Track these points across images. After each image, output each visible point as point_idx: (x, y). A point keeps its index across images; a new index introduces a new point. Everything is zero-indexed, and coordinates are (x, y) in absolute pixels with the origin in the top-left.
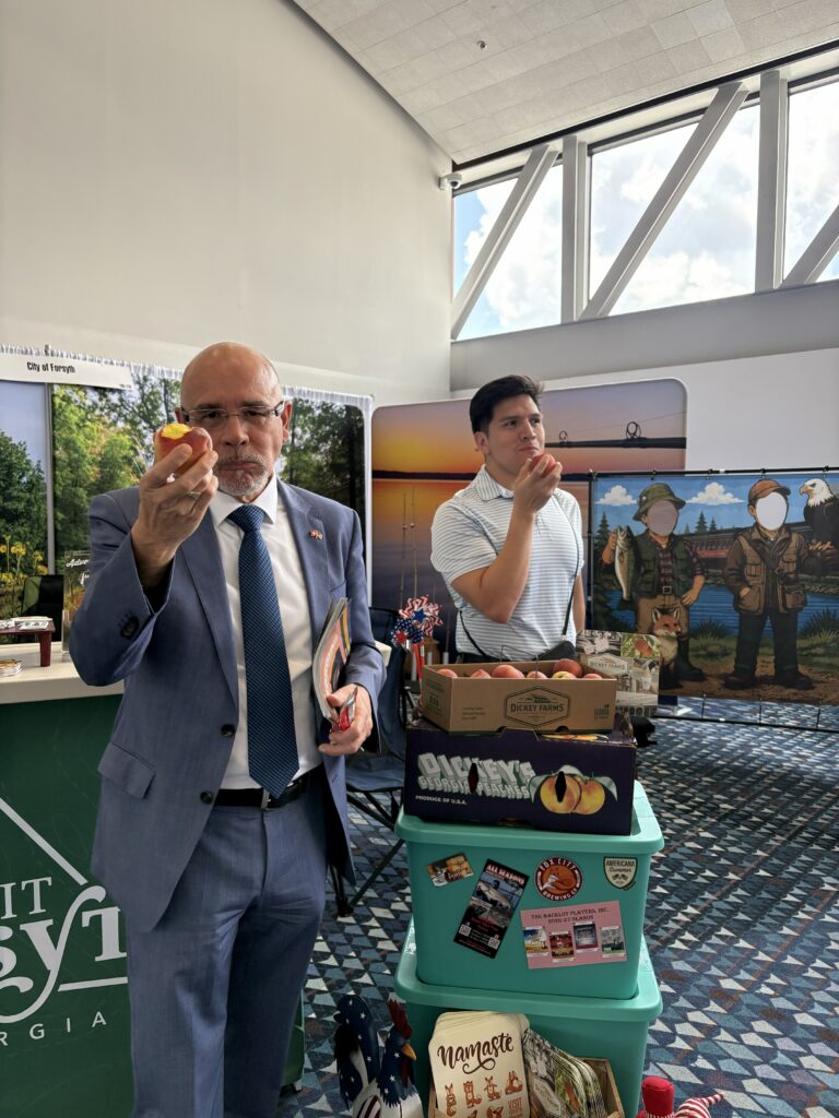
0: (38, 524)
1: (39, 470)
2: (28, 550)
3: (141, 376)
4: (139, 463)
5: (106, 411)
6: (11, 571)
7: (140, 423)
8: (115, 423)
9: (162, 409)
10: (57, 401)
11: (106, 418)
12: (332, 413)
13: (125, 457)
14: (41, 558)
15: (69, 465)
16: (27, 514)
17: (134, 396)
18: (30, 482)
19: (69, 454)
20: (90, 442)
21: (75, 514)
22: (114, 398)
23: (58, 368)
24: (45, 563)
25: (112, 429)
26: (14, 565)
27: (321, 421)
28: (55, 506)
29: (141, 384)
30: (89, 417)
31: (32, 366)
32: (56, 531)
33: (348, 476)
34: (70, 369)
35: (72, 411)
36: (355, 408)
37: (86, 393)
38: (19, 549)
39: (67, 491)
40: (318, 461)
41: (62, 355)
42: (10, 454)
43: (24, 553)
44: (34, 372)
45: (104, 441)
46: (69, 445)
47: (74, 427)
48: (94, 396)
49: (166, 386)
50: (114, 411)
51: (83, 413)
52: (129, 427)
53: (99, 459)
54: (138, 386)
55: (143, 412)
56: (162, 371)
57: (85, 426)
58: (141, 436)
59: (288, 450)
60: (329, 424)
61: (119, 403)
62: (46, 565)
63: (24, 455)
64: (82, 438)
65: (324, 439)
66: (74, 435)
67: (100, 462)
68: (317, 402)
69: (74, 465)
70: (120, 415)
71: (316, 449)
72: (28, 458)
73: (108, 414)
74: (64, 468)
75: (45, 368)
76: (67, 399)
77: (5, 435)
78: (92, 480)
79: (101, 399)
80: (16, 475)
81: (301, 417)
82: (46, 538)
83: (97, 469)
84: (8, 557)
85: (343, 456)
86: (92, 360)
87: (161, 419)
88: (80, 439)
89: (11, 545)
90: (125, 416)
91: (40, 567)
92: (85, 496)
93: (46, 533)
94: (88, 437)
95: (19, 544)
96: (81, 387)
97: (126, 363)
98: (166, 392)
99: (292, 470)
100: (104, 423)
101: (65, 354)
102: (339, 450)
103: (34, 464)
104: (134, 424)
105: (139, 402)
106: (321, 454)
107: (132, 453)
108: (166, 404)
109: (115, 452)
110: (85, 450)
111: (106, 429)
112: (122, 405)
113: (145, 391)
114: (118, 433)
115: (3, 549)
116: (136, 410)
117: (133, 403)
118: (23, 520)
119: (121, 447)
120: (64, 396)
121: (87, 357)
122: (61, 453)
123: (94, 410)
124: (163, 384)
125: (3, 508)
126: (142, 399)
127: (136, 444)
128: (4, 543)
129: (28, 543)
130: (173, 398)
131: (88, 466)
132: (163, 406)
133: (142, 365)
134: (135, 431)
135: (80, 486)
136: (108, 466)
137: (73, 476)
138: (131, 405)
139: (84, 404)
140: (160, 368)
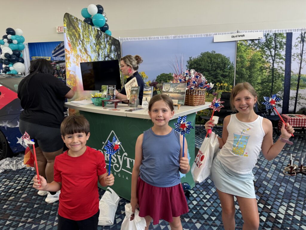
0: (231, 78)
1: (233, 64)
2: (228, 85)
3: (266, 34)
4: (264, 60)
5: (253, 46)
6: (223, 90)
7: (265, 48)
8: (256, 49)
9: (273, 43)
10: (239, 45)
11: (253, 48)
13: (259, 59)
14: (231, 87)
15: (241, 62)
16: (228, 76)
17: (263, 40)
18: (230, 67)
19: (241, 59)
20: (247, 55)
21: (241, 75)
22: (256, 42)
23: (240, 36)
25: (255, 51)
26: (224, 88)
28: (236, 73)
29: (266, 36)
30: (248, 48)
31: (233, 37)
32: (236, 80)
34: (244, 35)
35: (242, 47)
37: (247, 41)
38: (226, 84)
39: (240, 69)
41: (242, 32)
42: (225, 60)
43: (227, 85)
44: (233, 38)
45: (252, 54)
46: (241, 57)
47: (243, 52)
48: (250, 42)
49: (275, 36)
50: (256, 45)
51: (246, 47)
52: (261, 50)
54: (265, 37)
55: (266, 45)
56: (275, 31)
57: (246, 51)
58: (264, 52)
61: (258, 43)
63: (229, 60)
64: (245, 54)
67: (250, 61)
69: (242, 62)
70: (258, 46)
73: (254, 47)
74: (239, 63)
75: (236, 36)
76: (241, 44)
77: (224, 56)
78: (248, 66)
79: (252, 43)
80: (226, 66)
82: (233, 82)
83: (249, 63)
84: (223, 86)
86: (251, 32)
87: (273, 46)
88: (244, 55)
89: (224, 83)
90: (260, 47)
92: (245, 70)
93: (234, 80)
95: (226, 83)
96: (246, 40)
97: (262, 30)
98: (275, 37)
101: (243, 32)
103: (231, 63)
104: (262, 48)
107: (261, 57)
108: (275, 41)
109: (255, 58)
110: (246, 58)
111: (253, 51)
112: (259, 43)
113: (267, 38)
114: (257, 52)
115: (222, 84)
116: (264, 44)
117: (263, 42)
118: (227, 77)
119: (258, 56)
120: (241, 43)
121: (250, 31)
122: (239, 59)
123: (249, 46)
124: (274, 35)
125: (223, 74)
126: (266, 41)
127: (263, 55)
128: (222, 83)
129: (228, 83)
130: (278, 39)
131: (246, 62)
132: (274, 42)
133: (268, 30)
134: (263, 51)
135: (244, 68)
136: (253, 62)
137: (242, 65)
138: (262, 43)
139: (246, 45)
140: (275, 30)
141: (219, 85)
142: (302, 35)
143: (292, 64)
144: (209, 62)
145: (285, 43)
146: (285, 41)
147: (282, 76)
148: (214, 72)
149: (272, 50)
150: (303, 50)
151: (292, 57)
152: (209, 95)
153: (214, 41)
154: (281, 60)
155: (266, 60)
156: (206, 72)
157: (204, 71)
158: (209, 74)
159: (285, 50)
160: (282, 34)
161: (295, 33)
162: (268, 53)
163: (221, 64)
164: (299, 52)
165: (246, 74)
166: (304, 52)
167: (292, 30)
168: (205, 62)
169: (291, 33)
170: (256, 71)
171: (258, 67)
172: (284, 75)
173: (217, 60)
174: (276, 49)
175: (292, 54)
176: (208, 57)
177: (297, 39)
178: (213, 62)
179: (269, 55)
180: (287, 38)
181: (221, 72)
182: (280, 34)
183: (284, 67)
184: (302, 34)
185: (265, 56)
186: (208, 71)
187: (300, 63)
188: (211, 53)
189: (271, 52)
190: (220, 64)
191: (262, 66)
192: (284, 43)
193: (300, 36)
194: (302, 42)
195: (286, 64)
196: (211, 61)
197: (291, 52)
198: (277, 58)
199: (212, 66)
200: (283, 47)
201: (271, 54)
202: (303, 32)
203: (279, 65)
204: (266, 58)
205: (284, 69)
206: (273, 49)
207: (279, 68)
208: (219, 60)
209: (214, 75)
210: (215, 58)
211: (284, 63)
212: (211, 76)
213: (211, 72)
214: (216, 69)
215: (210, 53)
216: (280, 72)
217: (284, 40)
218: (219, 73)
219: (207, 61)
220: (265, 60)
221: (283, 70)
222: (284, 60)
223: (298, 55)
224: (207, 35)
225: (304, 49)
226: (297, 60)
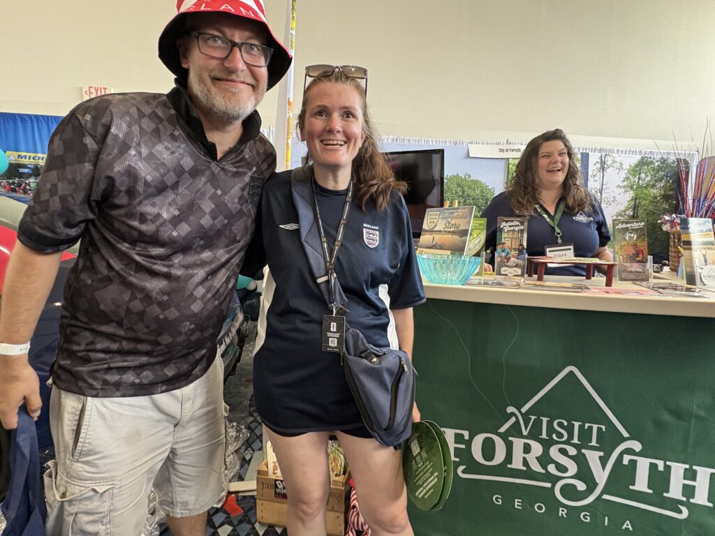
10: (511, 166)
12: (667, 164)
23: (513, 150)
27: (660, 169)
31: (502, 150)
34: (518, 150)
36: (684, 160)
40: (654, 194)
42: (488, 193)
44: (501, 153)
59: (635, 187)
60: (664, 171)
65: (660, 180)
68: (659, 157)
71: (653, 186)
81: (646, 167)
85: (671, 190)
99: (636, 199)
101: (516, 143)
102: (669, 186)
106: (657, 189)
142: (601, 160)
144: (460, 194)
150: (603, 184)
153: (471, 156)
161: (592, 154)
163: (480, 200)
164: (598, 187)
166: (604, 187)
167: (588, 150)
168: (453, 194)
169: (588, 154)
173: (474, 192)
176: (459, 185)
177: (595, 164)
178: (467, 195)
180: (581, 161)
184: (601, 157)
188: (463, 177)
190: (478, 199)
193: (599, 161)
194: (601, 171)
196: (463, 192)
202: (602, 154)
208: (478, 192)
210: (470, 187)
215: (461, 177)
219: (456, 192)
223: (596, 192)
224: (456, 143)
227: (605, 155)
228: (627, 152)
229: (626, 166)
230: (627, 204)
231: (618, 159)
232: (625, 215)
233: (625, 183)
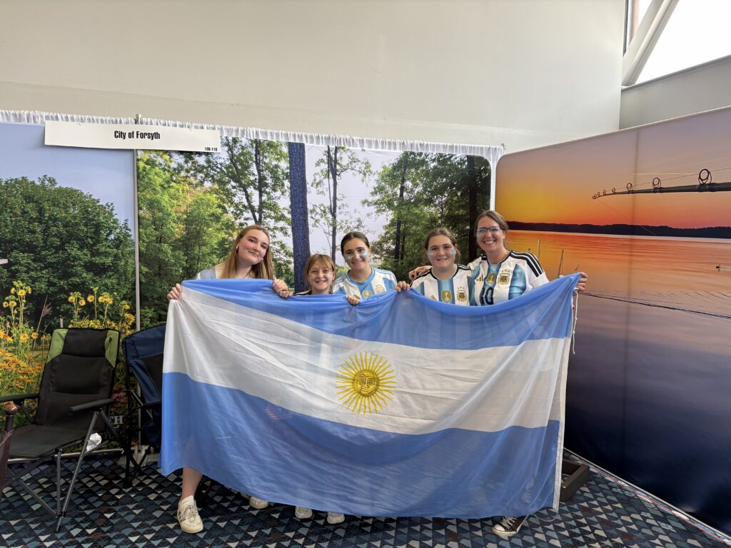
0: (125, 276)
1: (127, 228)
2: (115, 300)
3: (230, 138)
4: (228, 220)
5: (192, 172)
6: (98, 318)
7: (229, 182)
8: (202, 183)
9: (254, 169)
10: (141, 164)
11: (192, 179)
12: (451, 165)
13: (213, 215)
14: (128, 307)
15: (154, 223)
16: (113, 268)
17: (222, 157)
18: (118, 239)
19: (154, 213)
20: (175, 202)
21: (160, 268)
22: (201, 160)
23: (143, 136)
24: (133, 312)
25: (199, 188)
26: (102, 313)
27: (437, 173)
28: (140, 261)
29: (230, 145)
30: (174, 178)
31: (120, 135)
32: (141, 283)
33: (468, 227)
34: (156, 136)
35: (156, 174)
36: (480, 159)
37: (171, 157)
38: (106, 299)
39: (151, 247)
40: (431, 214)
41: (152, 124)
42: (98, 214)
43: (111, 302)
44: (120, 139)
45: (190, 200)
46: (152, 205)
47: (158, 188)
48: (180, 159)
49: (257, 147)
50: (200, 172)
51: (168, 175)
52: (216, 186)
53: (185, 216)
54: (226, 148)
55: (232, 172)
56: (257, 133)
57: (169, 187)
58: (229, 195)
59: (395, 204)
60: (446, 176)
61: (206, 165)
62: (134, 314)
63: (111, 215)
64: (166, 198)
65: (440, 191)
66: (158, 195)
67: (186, 220)
68: (433, 153)
69: (158, 224)
70: (207, 175)
71: (429, 202)
72: (115, 218)
73: (194, 176)
74: (148, 226)
75: (131, 135)
76: (151, 163)
77: (93, 197)
78: (178, 236)
79: (186, 162)
80: (104, 233)
81: (413, 170)
82: (134, 289)
83: (182, 226)
84: (96, 306)
85: (462, 207)
86: (182, 126)
87: (252, 178)
88: (165, 199)
89: (99, 295)
90: (212, 176)
91: (127, 315)
92: (169, 251)
93: (134, 285)
94: (172, 197)
95: (106, 295)
96: (166, 152)
97: (217, 126)
98: (257, 153)
99: (399, 224)
100: (190, 184)
101: (154, 122)
102: (456, 202)
103: (121, 222)
104: (221, 183)
105: (228, 163)
106: (436, 206)
107: (220, 211)
108: (258, 164)
109: (202, 211)
110: (170, 209)
111: (192, 189)
112: (209, 166)
113: (235, 152)
114: (205, 193)
115: (90, 298)
116: (225, 170)
117: (221, 164)
118: (111, 273)
119: (208, 205)
120: (148, 160)
121: (178, 123)
122: (145, 213)
123: (179, 172)
124: (254, 145)
125: (91, 262)
126: (231, 160)
127: (224, 202)
128: (92, 293)
129: (115, 293)
130: (266, 158)
131: (174, 225)
132: (254, 165)
133: (235, 128)
134: (223, 190)
135: (164, 243)
136: (194, 225)
137: (157, 233)
138: (219, 166)
139: (169, 167)
140: (254, 129)
141: (78, 299)
142: (329, 156)
143: (311, 237)
144: (34, 215)
145: (286, 171)
146: (287, 168)
147: (287, 270)
148: (56, 253)
149: (251, 190)
150: (335, 198)
151: (309, 215)
152: (44, 338)
153: (46, 144)
154: (281, 224)
155: (236, 219)
156: (23, 252)
157: (15, 248)
158: (34, 261)
159: (288, 194)
160: (277, 146)
161: (312, 147)
162: (240, 197)
163: (82, 227)
164: (327, 202)
165: (175, 265)
166: (338, 203)
167: (304, 137)
168: (15, 215)
169: (302, 146)
170: (209, 254)
171: (214, 242)
172: (292, 266)
173: (66, 212)
174: (263, 189)
175: (310, 207)
176: (29, 199)
177: (318, 164)
178: (50, 218)
179: (244, 206)
180: (290, 157)
181: (86, 255)
182: (270, 145)
183: (289, 242)
184: (329, 152)
185: (232, 209)
186: (30, 248)
187: (331, 233)
188: (38, 183)
189: (248, 196)
190: (77, 224)
191: (224, 240)
192: (283, 173)
193: (325, 158)
194: (331, 175)
195: (294, 235)
196: (41, 211)
197: (304, 202)
198: (269, 216)
199: (44, 231)
200: (283, 185)
201: (248, 201)
202: (330, 146)
203: (275, 236)
204: (237, 216)
205: (292, 251)
206: (255, 188)
207: (277, 247)
208: (74, 211)
209: (58, 263)
210: (55, 203)
211: (290, 232)
212: (46, 268)
213: (43, 253)
214: (63, 244)
215: (33, 183)
216: (280, 259)
217: (284, 165)
218: (75, 259)
219: (24, 212)
220: (233, 220)
221: (287, 254)
222: (289, 224)
223: (324, 212)
224: (19, 118)
225: (338, 196)
226: (324, 223)
227: (336, 149)
228: (380, 145)
229: (377, 167)
230: (384, 232)
231: (361, 156)
232: (382, 250)
233: (378, 197)
